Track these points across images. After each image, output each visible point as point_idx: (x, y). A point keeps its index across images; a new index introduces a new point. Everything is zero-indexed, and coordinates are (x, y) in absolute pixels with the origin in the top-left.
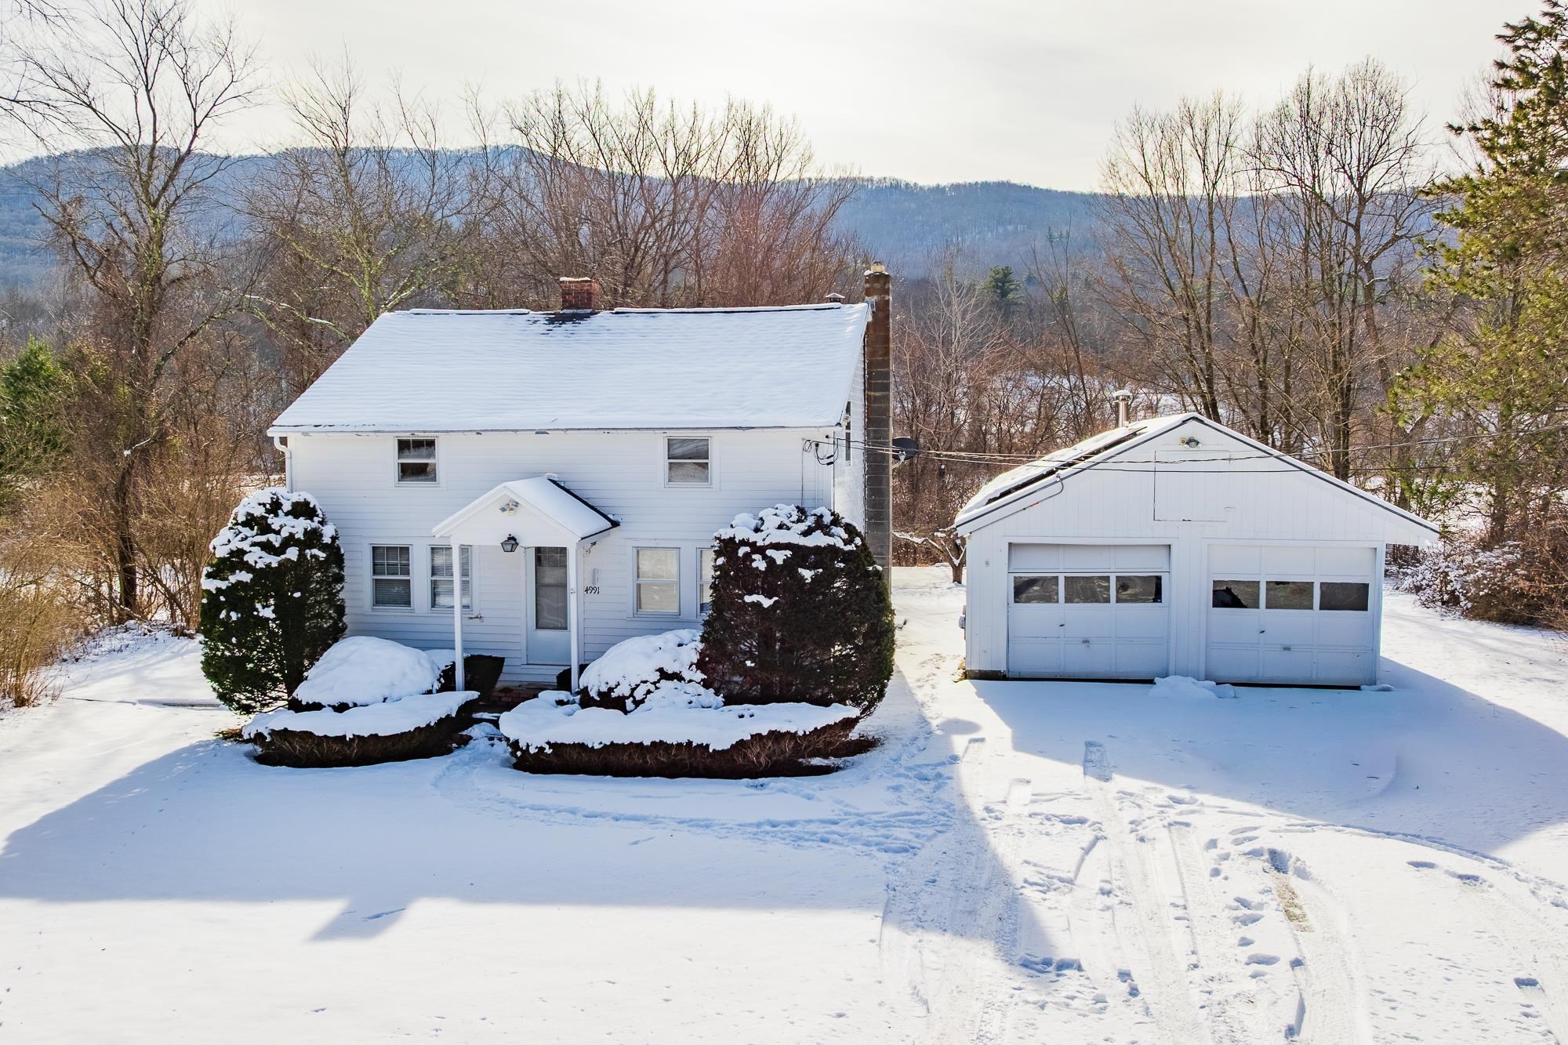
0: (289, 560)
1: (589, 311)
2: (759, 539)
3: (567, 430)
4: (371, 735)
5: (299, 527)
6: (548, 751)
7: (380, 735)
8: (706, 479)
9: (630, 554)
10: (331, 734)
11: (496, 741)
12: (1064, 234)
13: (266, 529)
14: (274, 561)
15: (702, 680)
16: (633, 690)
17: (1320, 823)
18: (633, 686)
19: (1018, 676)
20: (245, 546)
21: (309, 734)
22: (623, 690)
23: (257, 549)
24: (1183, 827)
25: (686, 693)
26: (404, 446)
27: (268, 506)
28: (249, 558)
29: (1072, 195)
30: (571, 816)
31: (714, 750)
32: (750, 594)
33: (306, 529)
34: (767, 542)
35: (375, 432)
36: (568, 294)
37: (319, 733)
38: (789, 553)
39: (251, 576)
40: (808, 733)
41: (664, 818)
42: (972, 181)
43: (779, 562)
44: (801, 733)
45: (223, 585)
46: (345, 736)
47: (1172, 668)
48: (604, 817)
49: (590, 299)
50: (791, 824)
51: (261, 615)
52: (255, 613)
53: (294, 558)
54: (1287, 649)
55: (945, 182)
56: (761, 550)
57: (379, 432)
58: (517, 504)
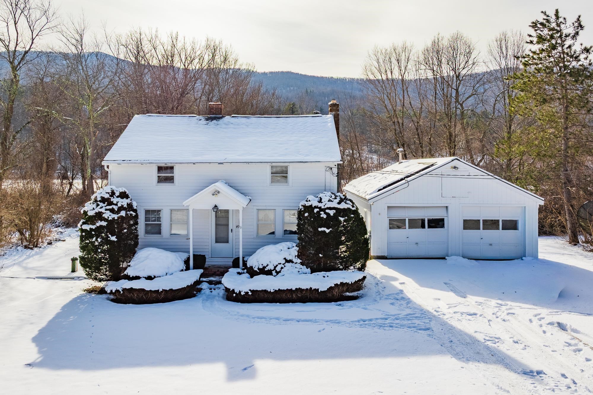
0: (122, 216)
1: (221, 116)
2: (321, 205)
3: (231, 162)
4: (170, 289)
5: (124, 202)
6: (250, 293)
7: (174, 289)
8: (287, 182)
9: (255, 211)
10: (153, 290)
11: (213, 290)
12: (312, 91)
13: (110, 203)
14: (116, 216)
15: (301, 262)
16: (275, 267)
17: (560, 311)
18: (275, 265)
19: (391, 258)
20: (103, 210)
21: (143, 290)
22: (271, 267)
23: (108, 212)
24: (512, 315)
25: (296, 268)
26: (160, 169)
27: (110, 194)
28: (105, 216)
29: (314, 77)
30: (277, 320)
31: (321, 291)
32: (321, 228)
33: (127, 203)
34: (326, 207)
35: (150, 163)
36: (212, 109)
37: (147, 289)
38: (335, 211)
39: (106, 223)
40: (353, 283)
41: (319, 320)
42: (277, 71)
43: (332, 215)
44: (350, 283)
45: (94, 227)
46: (159, 290)
47: (450, 253)
48: (292, 321)
49: (221, 111)
50: (371, 320)
51: (111, 239)
52: (109, 239)
53: (124, 215)
54: (491, 245)
55: (267, 71)
56: (324, 210)
57: (151, 163)
58: (219, 192)
